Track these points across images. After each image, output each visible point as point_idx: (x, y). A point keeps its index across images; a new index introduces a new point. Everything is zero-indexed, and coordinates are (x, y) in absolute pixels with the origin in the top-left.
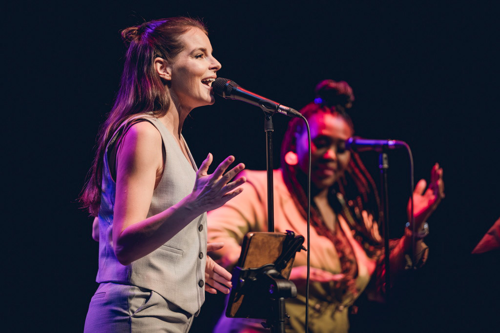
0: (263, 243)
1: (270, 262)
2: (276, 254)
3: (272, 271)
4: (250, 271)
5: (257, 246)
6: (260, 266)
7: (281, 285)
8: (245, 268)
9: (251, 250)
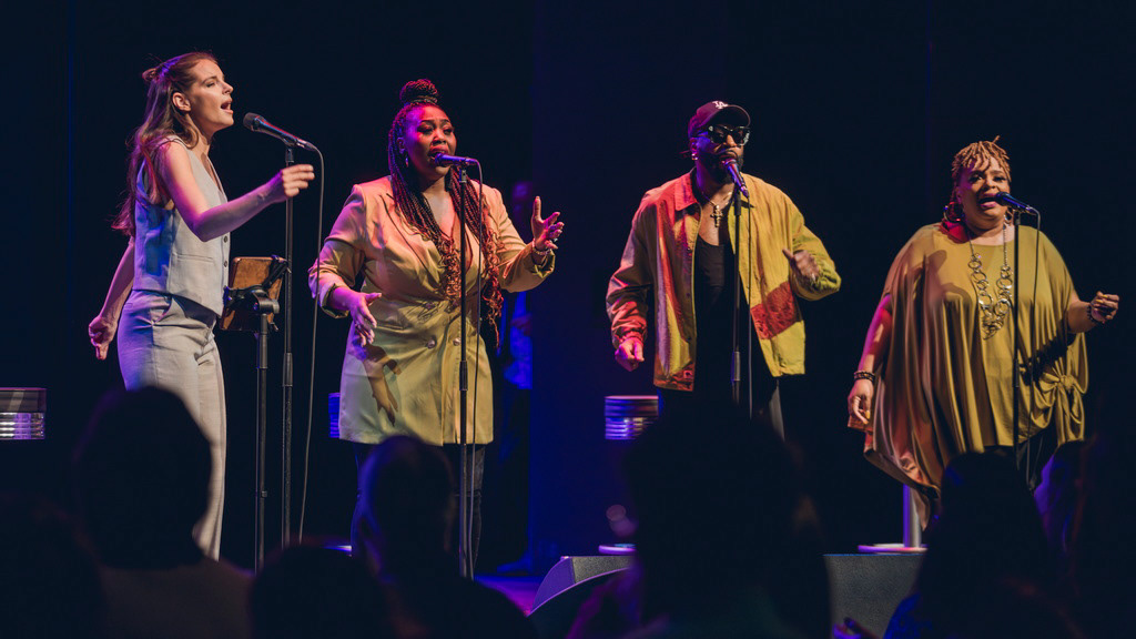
0: (250, 266)
1: (258, 283)
2: (263, 276)
3: (260, 291)
4: (238, 291)
5: (244, 269)
6: (248, 286)
7: (263, 303)
8: (235, 288)
9: (239, 273)
